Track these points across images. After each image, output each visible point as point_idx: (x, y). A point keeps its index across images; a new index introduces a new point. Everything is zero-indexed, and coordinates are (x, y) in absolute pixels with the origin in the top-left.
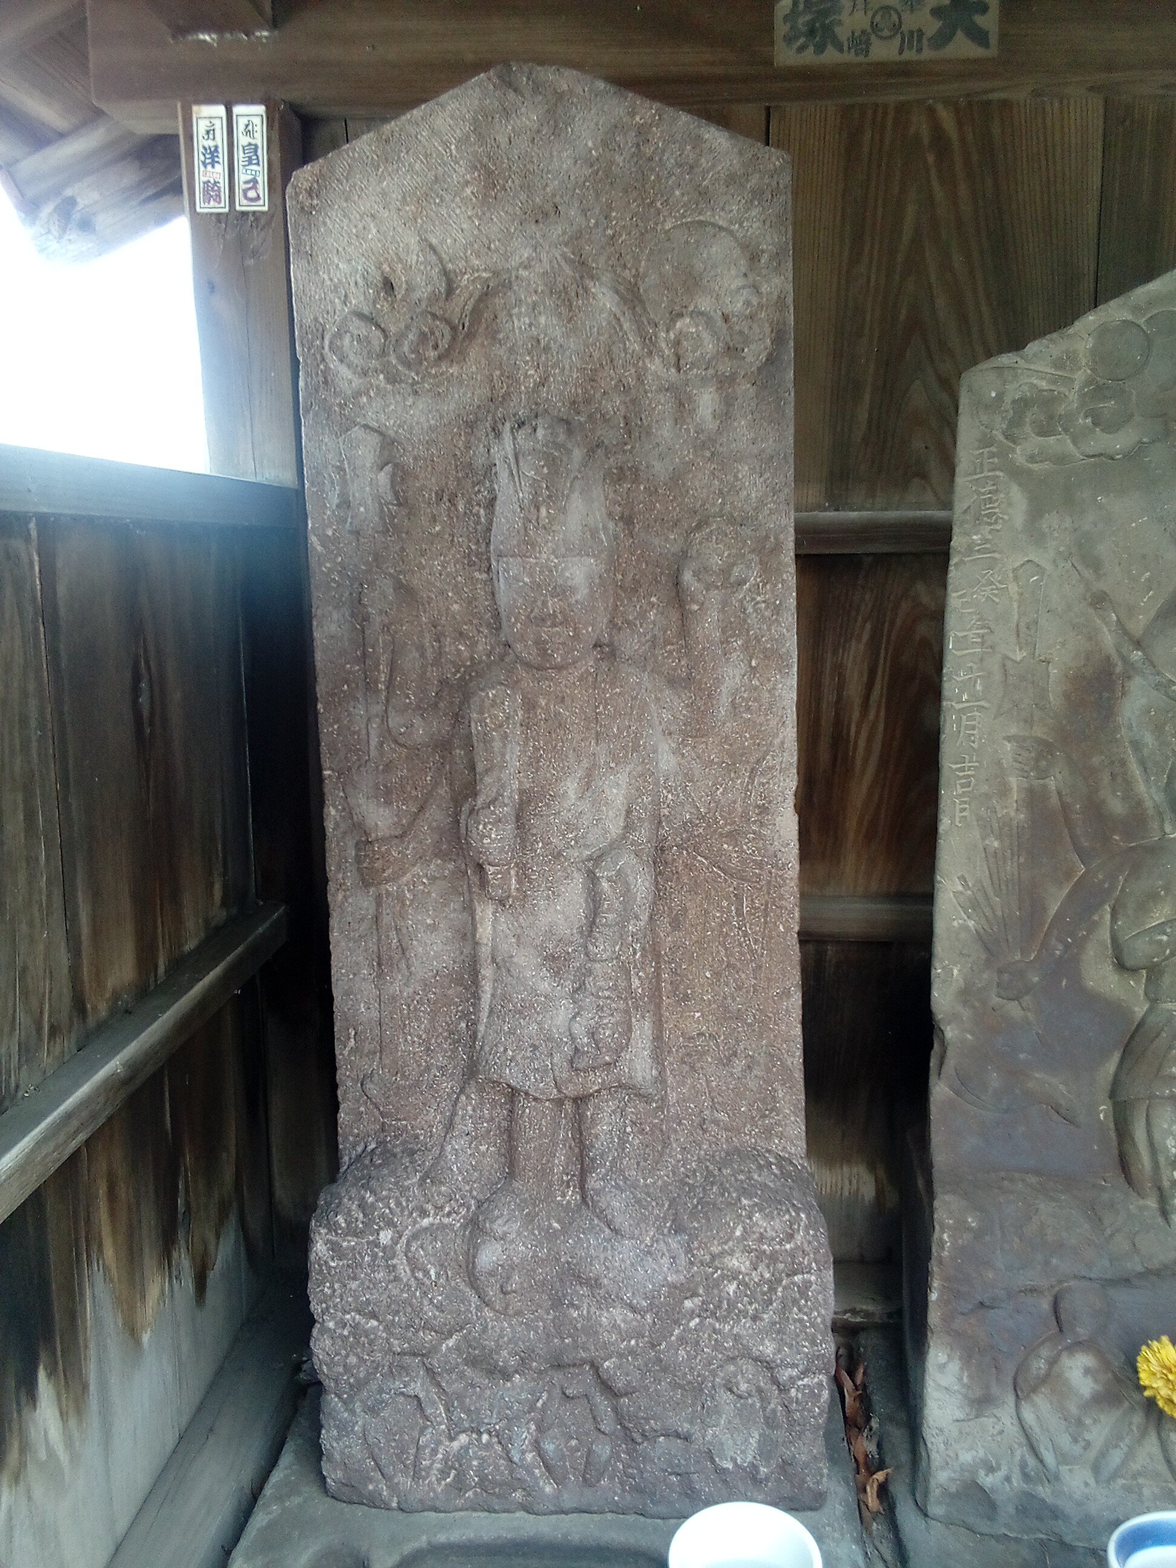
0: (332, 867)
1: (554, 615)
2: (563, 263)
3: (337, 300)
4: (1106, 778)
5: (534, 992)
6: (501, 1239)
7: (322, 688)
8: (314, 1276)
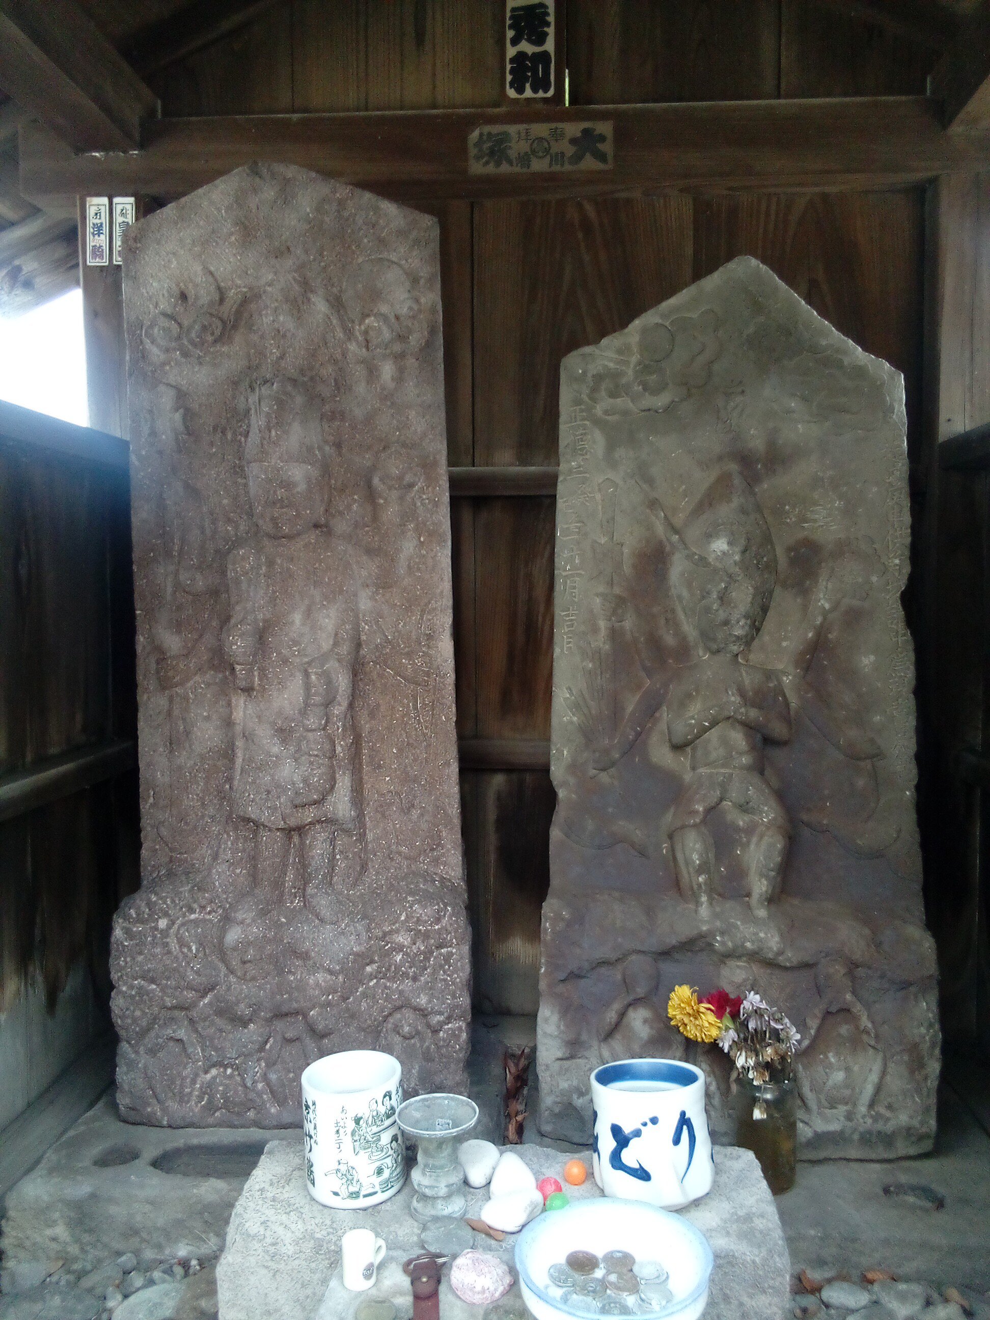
0: (140, 677)
1: (282, 500)
2: (293, 282)
3: (151, 306)
4: (662, 622)
5: (268, 754)
6: (242, 923)
7: (136, 555)
8: (113, 953)
